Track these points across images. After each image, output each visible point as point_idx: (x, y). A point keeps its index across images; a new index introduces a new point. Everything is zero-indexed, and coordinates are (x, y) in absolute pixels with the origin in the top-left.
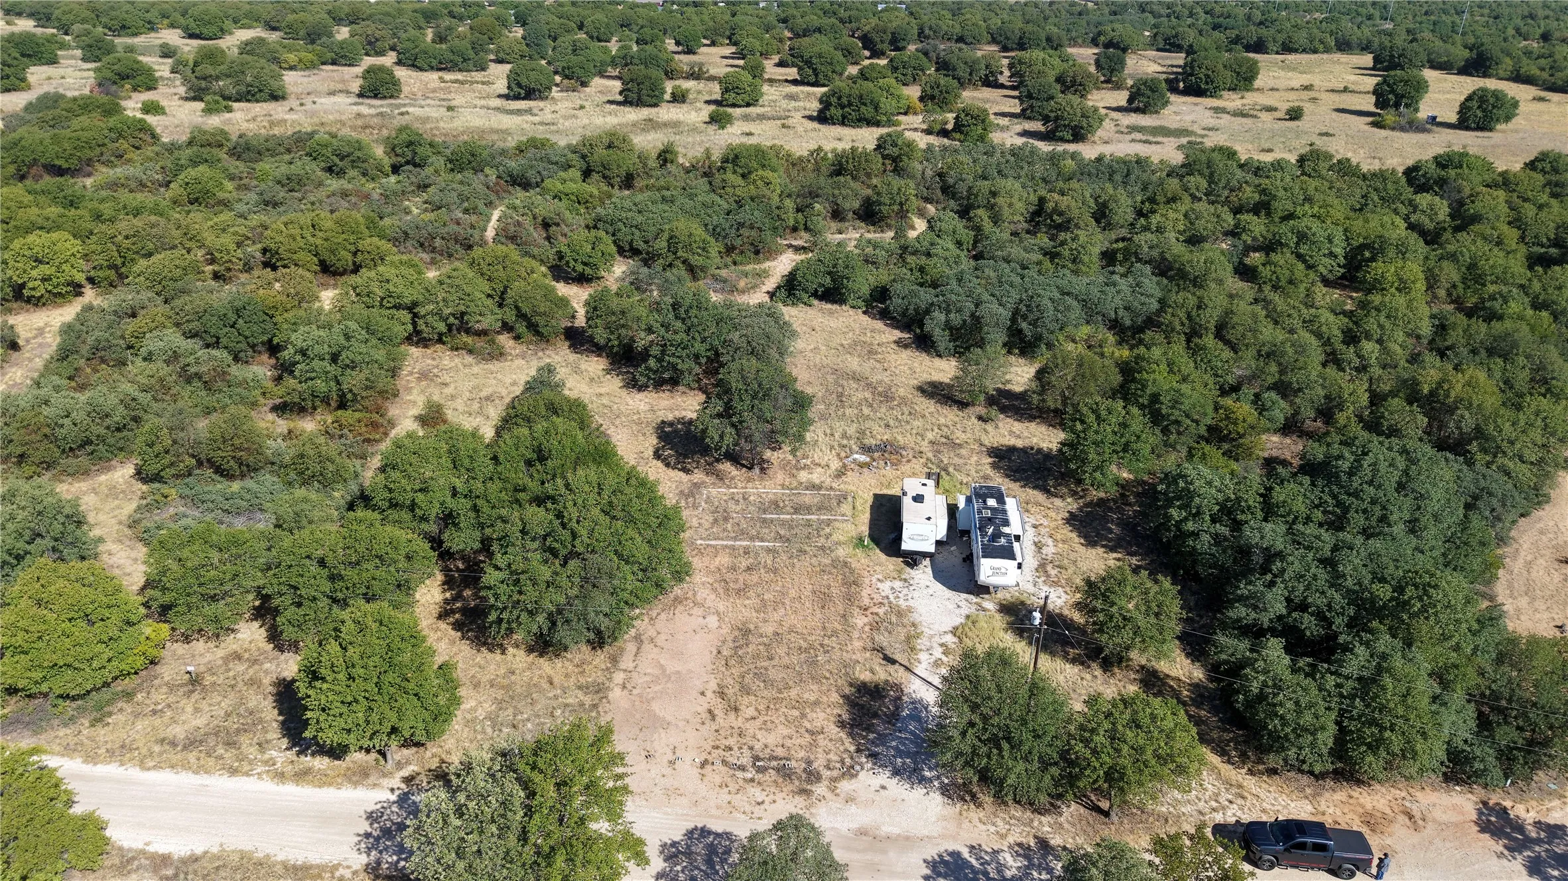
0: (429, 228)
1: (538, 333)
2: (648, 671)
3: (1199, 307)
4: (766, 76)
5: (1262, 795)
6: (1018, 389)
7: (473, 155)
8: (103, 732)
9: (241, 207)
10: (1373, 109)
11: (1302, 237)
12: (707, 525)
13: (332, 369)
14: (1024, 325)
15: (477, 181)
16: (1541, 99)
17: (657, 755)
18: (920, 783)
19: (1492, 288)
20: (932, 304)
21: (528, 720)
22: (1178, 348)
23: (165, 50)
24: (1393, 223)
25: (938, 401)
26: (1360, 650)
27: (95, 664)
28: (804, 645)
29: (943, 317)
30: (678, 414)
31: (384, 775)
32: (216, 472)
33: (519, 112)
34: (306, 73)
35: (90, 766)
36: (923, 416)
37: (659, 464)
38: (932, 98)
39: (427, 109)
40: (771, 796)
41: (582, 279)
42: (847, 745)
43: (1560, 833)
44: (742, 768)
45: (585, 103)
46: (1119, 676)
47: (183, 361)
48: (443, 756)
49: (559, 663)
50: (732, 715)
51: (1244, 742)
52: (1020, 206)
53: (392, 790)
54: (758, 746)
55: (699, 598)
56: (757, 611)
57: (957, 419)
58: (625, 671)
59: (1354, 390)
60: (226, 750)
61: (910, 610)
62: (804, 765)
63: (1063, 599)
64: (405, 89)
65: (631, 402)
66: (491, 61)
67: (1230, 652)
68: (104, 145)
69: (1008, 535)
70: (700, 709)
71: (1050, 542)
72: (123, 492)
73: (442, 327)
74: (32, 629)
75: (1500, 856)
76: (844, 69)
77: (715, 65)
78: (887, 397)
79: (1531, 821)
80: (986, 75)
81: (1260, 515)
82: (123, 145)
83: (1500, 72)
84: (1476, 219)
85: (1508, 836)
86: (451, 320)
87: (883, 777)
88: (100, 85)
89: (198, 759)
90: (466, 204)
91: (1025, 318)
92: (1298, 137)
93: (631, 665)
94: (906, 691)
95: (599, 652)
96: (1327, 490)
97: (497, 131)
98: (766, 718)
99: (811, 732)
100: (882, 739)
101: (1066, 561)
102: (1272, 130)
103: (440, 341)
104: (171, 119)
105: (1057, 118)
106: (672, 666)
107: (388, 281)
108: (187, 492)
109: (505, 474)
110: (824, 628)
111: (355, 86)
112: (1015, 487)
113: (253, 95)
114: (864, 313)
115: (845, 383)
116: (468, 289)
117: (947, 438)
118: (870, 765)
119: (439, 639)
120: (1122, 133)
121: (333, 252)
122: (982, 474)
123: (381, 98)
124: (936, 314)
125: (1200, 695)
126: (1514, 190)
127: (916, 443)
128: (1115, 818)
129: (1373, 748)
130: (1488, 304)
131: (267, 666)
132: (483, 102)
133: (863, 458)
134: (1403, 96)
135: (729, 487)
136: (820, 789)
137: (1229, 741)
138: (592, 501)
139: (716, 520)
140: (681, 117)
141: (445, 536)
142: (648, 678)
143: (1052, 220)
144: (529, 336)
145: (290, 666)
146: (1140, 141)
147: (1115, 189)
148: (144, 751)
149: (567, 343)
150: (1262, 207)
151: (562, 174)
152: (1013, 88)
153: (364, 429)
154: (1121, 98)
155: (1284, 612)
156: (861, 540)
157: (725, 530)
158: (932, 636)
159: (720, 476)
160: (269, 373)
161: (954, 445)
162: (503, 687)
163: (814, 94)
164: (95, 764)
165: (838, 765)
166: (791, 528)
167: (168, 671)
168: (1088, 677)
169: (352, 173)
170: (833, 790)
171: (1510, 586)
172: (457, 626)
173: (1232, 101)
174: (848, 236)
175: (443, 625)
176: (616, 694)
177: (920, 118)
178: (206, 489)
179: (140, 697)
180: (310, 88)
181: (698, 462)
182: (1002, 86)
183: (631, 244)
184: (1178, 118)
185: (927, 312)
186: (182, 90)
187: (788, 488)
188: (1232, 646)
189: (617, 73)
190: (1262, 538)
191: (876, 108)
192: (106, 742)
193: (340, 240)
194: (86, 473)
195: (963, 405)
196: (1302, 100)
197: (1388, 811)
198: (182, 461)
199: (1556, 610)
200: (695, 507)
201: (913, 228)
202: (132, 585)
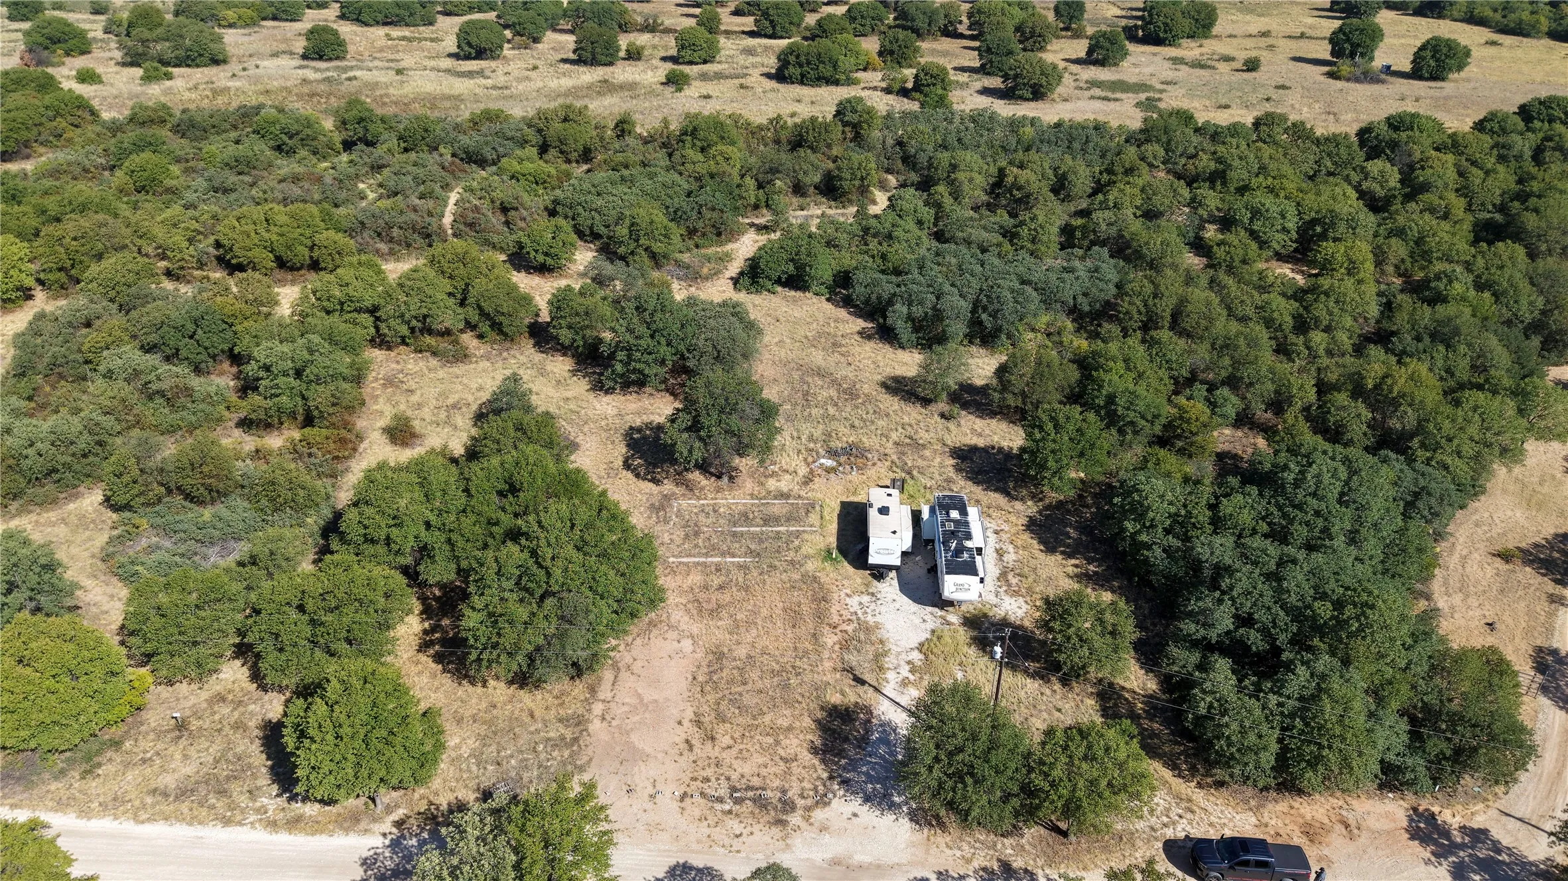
0: (386, 217)
1: (501, 332)
2: (627, 700)
3: (1155, 296)
4: (723, 28)
5: (1210, 809)
6: (979, 382)
7: (426, 130)
8: (94, 784)
9: (190, 196)
10: (1329, 58)
11: (1256, 213)
12: (678, 541)
13: (295, 383)
14: (984, 317)
15: (431, 159)
16: (1493, 43)
17: (638, 789)
18: (890, 809)
19: (1439, 267)
20: (894, 295)
21: (512, 756)
22: (1134, 341)
23: (96, 6)
24: (1344, 194)
25: (903, 398)
26: (1301, 670)
27: (82, 719)
28: (777, 667)
29: (905, 310)
30: (645, 419)
31: (375, 820)
32: (185, 499)
33: (470, 74)
34: (246, 31)
35: (85, 820)
36: (887, 415)
37: (629, 475)
38: (891, 53)
39: (375, 72)
40: (749, 829)
41: (543, 270)
42: (820, 771)
43: (1483, 837)
44: (720, 800)
45: (538, 63)
46: (1077, 690)
47: (144, 378)
48: (431, 798)
49: (539, 695)
50: (709, 744)
51: (1194, 755)
52: (979, 179)
53: (384, 835)
54: (735, 776)
55: (673, 620)
56: (730, 633)
57: (920, 417)
58: (604, 701)
59: (1302, 386)
60: (218, 799)
61: (877, 626)
62: (779, 795)
63: (1024, 610)
64: (351, 48)
65: (598, 406)
66: (438, 12)
67: (1181, 664)
68: (41, 124)
69: (970, 550)
70: (677, 740)
71: (1011, 548)
72: (93, 521)
73: (404, 330)
74: (16, 690)
75: (1428, 862)
76: (802, 20)
77: (670, 15)
78: (851, 394)
79: (1456, 826)
80: (945, 26)
81: (1209, 529)
82: (61, 123)
83: (1455, 13)
84: (1425, 187)
85: (1436, 843)
86: (414, 323)
87: (855, 805)
88: (30, 51)
89: (191, 810)
90: (422, 188)
91: (985, 309)
92: (1254, 91)
93: (609, 695)
94: (875, 713)
95: (578, 681)
96: (1273, 501)
97: (449, 98)
98: (741, 747)
99: (785, 760)
100: (853, 765)
101: (1026, 569)
102: (1230, 83)
103: (404, 342)
104: (108, 88)
105: (1016, 76)
106: (649, 695)
107: (347, 285)
108: (159, 521)
109: (478, 508)
110: (796, 648)
111: (300, 45)
112: (978, 491)
113: (193, 60)
114: (828, 300)
115: (810, 380)
116: (429, 292)
117: (910, 438)
118: (842, 792)
119: (420, 673)
120: (1081, 88)
121: (289, 247)
122: (945, 476)
123: (326, 60)
124: (898, 306)
125: (1153, 707)
126: (1463, 153)
127: (881, 445)
128: (1073, 838)
129: (1313, 764)
130: (1433, 285)
131: (252, 707)
132: (432, 63)
133: (829, 463)
134: (1358, 45)
135: (699, 498)
136: (795, 819)
137: (1180, 754)
138: (564, 538)
139: (687, 536)
140: (637, 78)
141: (421, 568)
142: (626, 708)
143: (1011, 195)
144: (492, 335)
145: (273, 706)
146: (1099, 98)
147: (1074, 159)
148: (137, 803)
149: (532, 341)
150: (1217, 178)
151: (519, 152)
152: (972, 38)
153: (332, 446)
154: (1080, 48)
155: (1232, 627)
156: (829, 552)
157: (696, 546)
158: (899, 654)
159: (689, 487)
160: (232, 383)
161: (917, 446)
162: (484, 723)
163: (771, 47)
164: (89, 819)
165: (811, 793)
166: (761, 541)
167: (154, 718)
168: (1048, 692)
169: (303, 153)
170: (807, 819)
171: (1446, 583)
172: (438, 658)
173: (1189, 50)
174: (810, 213)
175: (423, 658)
176: (596, 726)
177: (879, 75)
178: (177, 518)
179: (128, 745)
180: (252, 48)
181: (667, 472)
182: (961, 36)
183: (591, 228)
184: (1137, 70)
185: (890, 302)
186: (118, 55)
187: (757, 498)
188: (1183, 659)
189: (569, 27)
190: (1212, 553)
191: (835, 66)
192: (98, 795)
193: (296, 235)
194: (54, 502)
195: (926, 402)
196: (1260, 48)
197: (1326, 821)
198: (152, 490)
199: (1488, 607)
200: (666, 521)
201: (874, 202)
202: (110, 624)
